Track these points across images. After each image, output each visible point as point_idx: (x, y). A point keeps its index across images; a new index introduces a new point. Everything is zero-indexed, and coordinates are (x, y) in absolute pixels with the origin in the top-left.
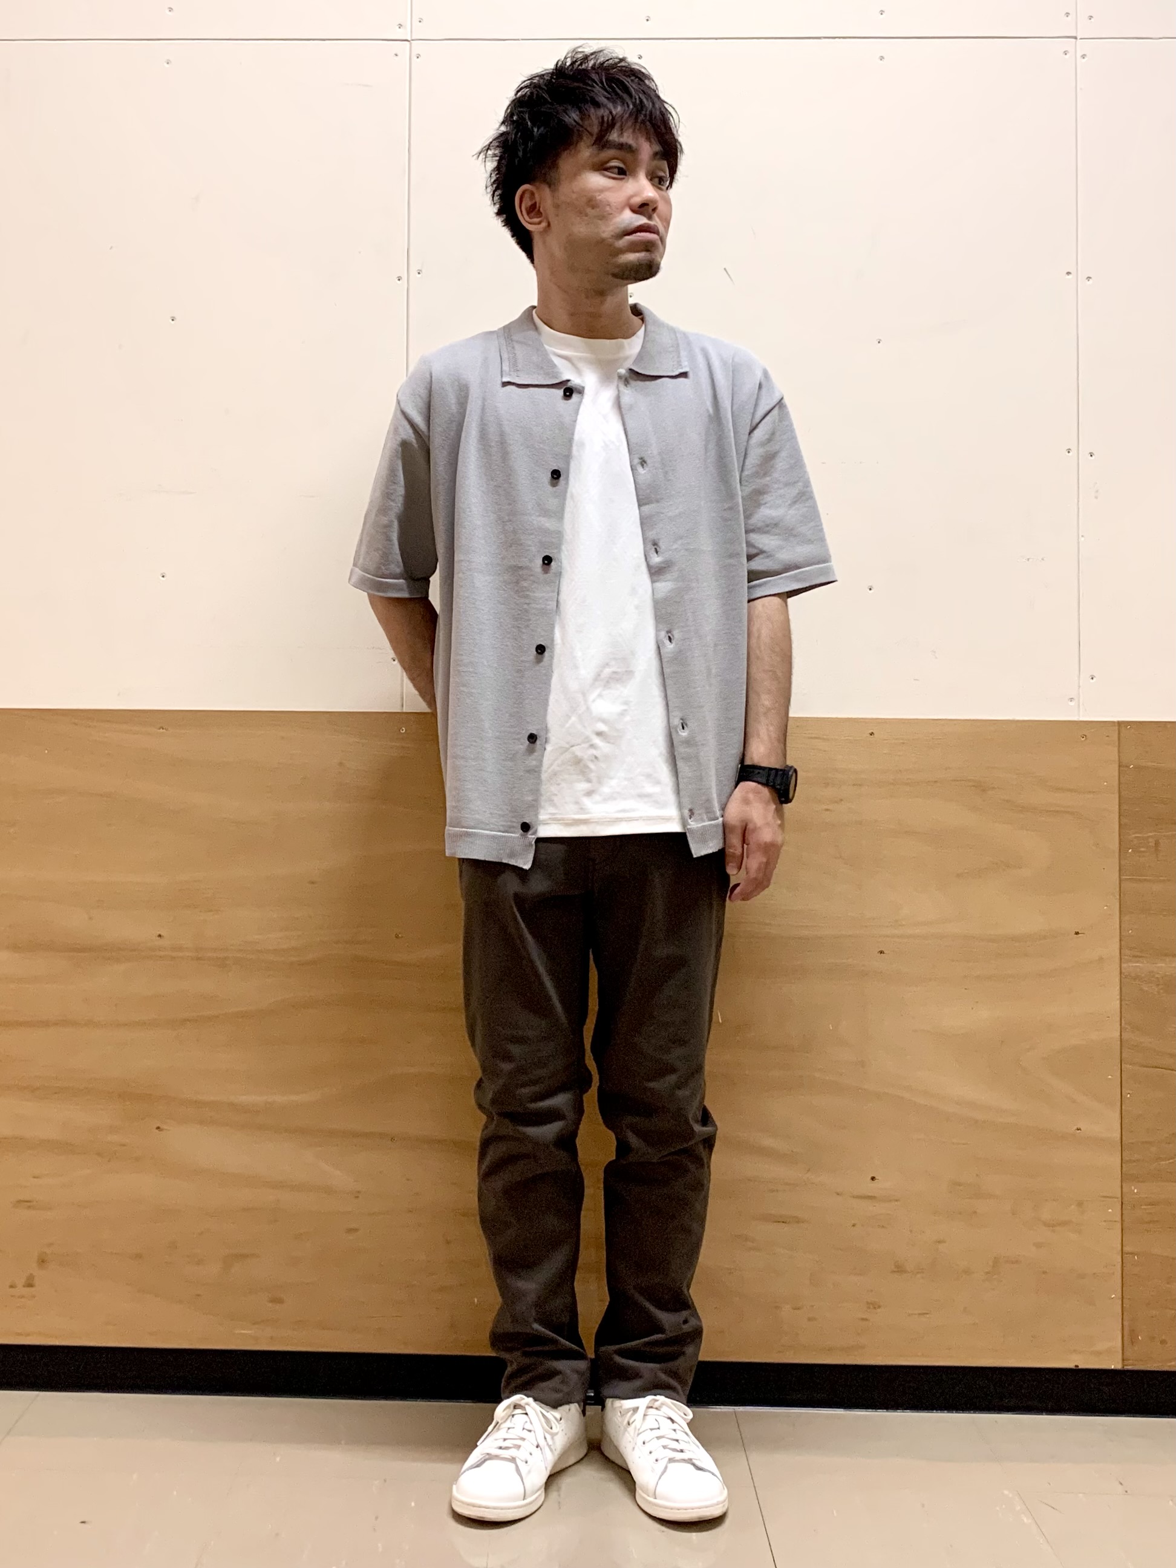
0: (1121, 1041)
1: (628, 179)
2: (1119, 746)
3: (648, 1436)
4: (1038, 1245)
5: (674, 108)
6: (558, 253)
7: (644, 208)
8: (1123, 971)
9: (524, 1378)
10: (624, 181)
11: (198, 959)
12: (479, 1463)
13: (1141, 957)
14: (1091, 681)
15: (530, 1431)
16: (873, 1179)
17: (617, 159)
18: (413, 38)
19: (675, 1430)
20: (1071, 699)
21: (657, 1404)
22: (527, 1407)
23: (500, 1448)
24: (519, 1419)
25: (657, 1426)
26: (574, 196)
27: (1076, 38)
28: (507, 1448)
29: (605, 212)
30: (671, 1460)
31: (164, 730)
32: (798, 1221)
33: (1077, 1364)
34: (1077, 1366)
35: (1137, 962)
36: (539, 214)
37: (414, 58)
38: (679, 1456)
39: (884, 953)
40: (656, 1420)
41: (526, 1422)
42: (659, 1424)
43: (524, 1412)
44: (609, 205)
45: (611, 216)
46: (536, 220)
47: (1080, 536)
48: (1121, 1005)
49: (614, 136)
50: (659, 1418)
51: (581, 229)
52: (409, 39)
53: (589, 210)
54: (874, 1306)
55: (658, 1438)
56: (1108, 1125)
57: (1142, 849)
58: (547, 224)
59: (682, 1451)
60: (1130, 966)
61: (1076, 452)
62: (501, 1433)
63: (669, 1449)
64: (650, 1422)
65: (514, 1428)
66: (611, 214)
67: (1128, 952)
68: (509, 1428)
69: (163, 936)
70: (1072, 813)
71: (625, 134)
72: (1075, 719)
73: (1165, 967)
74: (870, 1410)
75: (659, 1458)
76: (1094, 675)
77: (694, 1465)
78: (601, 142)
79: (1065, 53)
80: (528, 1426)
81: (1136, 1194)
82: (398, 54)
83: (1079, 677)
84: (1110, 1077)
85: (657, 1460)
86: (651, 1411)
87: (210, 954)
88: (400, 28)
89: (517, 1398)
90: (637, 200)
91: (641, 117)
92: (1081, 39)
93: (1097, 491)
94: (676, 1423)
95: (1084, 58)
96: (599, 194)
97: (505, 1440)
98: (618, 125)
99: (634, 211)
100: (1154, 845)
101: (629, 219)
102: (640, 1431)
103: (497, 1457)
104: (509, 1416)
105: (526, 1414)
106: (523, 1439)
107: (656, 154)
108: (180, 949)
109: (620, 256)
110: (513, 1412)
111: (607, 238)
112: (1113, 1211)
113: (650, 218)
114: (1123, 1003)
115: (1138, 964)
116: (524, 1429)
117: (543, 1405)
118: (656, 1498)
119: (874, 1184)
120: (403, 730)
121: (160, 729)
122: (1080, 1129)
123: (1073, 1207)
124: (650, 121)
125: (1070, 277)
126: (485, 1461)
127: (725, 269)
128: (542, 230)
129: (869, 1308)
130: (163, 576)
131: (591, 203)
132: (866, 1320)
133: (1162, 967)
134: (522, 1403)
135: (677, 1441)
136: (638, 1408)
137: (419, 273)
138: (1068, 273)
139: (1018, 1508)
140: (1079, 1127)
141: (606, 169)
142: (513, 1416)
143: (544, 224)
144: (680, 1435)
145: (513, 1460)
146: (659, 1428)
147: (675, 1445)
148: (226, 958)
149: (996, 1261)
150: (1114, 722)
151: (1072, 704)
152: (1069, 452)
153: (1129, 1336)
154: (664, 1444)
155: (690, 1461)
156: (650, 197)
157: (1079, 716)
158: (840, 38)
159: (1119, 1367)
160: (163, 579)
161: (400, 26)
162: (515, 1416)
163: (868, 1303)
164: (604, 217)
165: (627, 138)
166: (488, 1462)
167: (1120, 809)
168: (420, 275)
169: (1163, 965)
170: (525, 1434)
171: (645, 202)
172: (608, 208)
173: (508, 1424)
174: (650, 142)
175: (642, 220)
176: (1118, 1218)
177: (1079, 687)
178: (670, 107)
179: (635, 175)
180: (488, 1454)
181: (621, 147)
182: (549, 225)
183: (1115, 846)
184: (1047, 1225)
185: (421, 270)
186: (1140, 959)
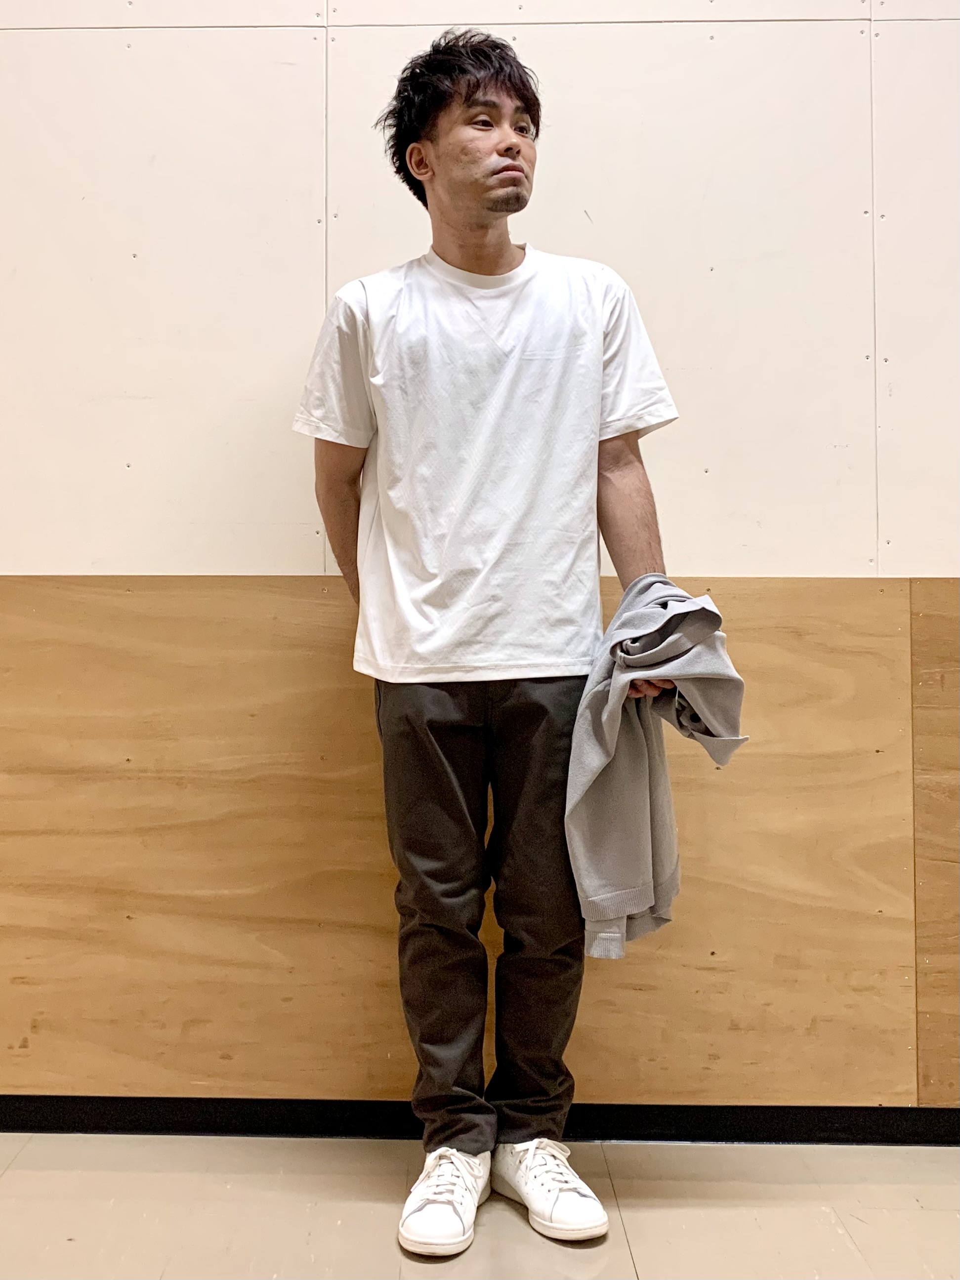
0: (914, 840)
1: (495, 130)
2: (911, 598)
3: (538, 1171)
4: (850, 1007)
5: (532, 72)
6: (445, 197)
7: (509, 152)
8: (915, 782)
9: (448, 1132)
10: (491, 131)
11: (160, 778)
12: (420, 1207)
13: (931, 770)
14: (888, 545)
15: (458, 1177)
16: (713, 953)
17: (484, 114)
18: (329, 25)
19: (558, 1165)
20: (871, 560)
21: (542, 1145)
22: (452, 1157)
23: (435, 1193)
24: (446, 1166)
25: (545, 1163)
26: (450, 147)
27: (870, 20)
28: (440, 1193)
29: (476, 157)
30: (561, 1190)
31: (130, 592)
32: (653, 988)
33: (880, 1103)
34: (881, 1105)
35: (927, 774)
36: (426, 166)
37: (330, 41)
38: (565, 1186)
39: (720, 769)
40: (543, 1158)
41: (453, 1169)
42: (545, 1160)
43: (450, 1161)
44: (479, 151)
45: (481, 160)
46: (423, 171)
47: (878, 427)
48: (914, 809)
49: (480, 95)
50: (544, 1156)
51: (458, 173)
52: (326, 26)
53: (463, 157)
54: (715, 1057)
55: (547, 1172)
56: (904, 908)
57: (931, 683)
58: (432, 173)
59: (566, 1182)
60: (922, 778)
61: (873, 357)
62: (433, 1181)
63: (557, 1181)
64: (539, 1160)
65: (443, 1175)
66: (481, 158)
67: (919, 766)
68: (439, 1176)
69: (131, 760)
70: (871, 653)
71: (489, 93)
72: (874, 576)
73: (949, 778)
74: (712, 1143)
75: (551, 1189)
76: (890, 540)
77: (578, 1193)
78: (470, 101)
79: (862, 32)
80: (458, 1174)
81: (929, 964)
82: (317, 37)
83: (877, 542)
84: (905, 869)
85: (549, 1191)
86: (540, 1151)
87: (168, 775)
88: (318, 16)
89: (442, 1150)
90: (503, 146)
91: (501, 77)
92: (874, 21)
93: (891, 390)
94: (558, 1159)
95: (877, 36)
96: (470, 143)
97: (438, 1186)
98: (482, 85)
99: (501, 155)
100: (940, 679)
101: (496, 161)
102: (531, 1168)
103: (434, 1202)
104: (436, 1166)
105: (452, 1163)
106: (454, 1184)
107: (517, 109)
108: (145, 771)
109: (490, 192)
110: (439, 1162)
111: (479, 179)
112: (909, 978)
113: (514, 158)
114: (916, 808)
115: (928, 776)
116: (452, 1175)
117: (466, 1154)
118: (552, 1222)
119: (713, 958)
120: (325, 590)
121: (126, 591)
122: (881, 912)
123: (876, 975)
124: (510, 80)
125: (867, 215)
126: (425, 1205)
127: (585, 211)
128: (428, 179)
129: (710, 1059)
130: (128, 466)
131: (465, 153)
132: (707, 1068)
133: (946, 778)
134: (448, 1154)
135: (561, 1174)
136: (528, 1150)
137: (335, 217)
138: (866, 212)
139: (833, 1222)
140: (880, 909)
141: (476, 123)
142: (440, 1165)
143: (430, 174)
144: (563, 1169)
145: (450, 1203)
146: (546, 1164)
147: (560, 1177)
148: (182, 778)
149: (814, 1021)
150: (907, 579)
151: (872, 564)
152: (867, 359)
153: (923, 1079)
154: (553, 1177)
155: (575, 1190)
156: (515, 142)
157: (877, 574)
158: (677, 21)
159: (915, 1105)
160: (128, 468)
161: (318, 15)
162: (442, 1166)
163: (709, 1055)
164: (475, 161)
165: (492, 97)
166: (428, 1206)
167: (911, 650)
168: (335, 219)
169: (948, 777)
170: (454, 1180)
171: (511, 147)
172: (478, 154)
173: (438, 1171)
174: (511, 98)
175: (507, 161)
176: (914, 984)
177: (878, 550)
178: (531, 72)
179: (501, 127)
180: (428, 1199)
181: (486, 104)
182: (434, 174)
183: (908, 680)
184: (855, 990)
185: (337, 215)
186: (929, 772)
